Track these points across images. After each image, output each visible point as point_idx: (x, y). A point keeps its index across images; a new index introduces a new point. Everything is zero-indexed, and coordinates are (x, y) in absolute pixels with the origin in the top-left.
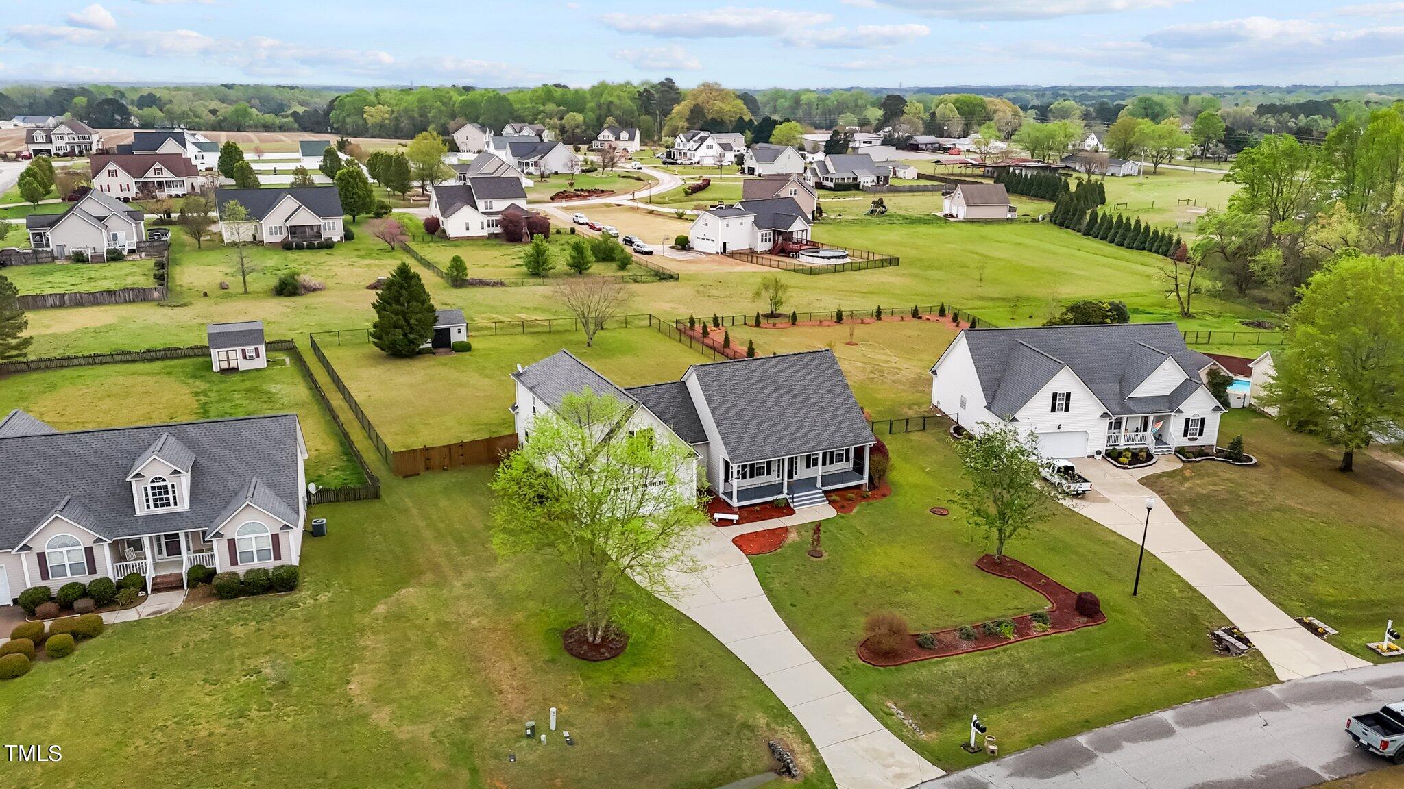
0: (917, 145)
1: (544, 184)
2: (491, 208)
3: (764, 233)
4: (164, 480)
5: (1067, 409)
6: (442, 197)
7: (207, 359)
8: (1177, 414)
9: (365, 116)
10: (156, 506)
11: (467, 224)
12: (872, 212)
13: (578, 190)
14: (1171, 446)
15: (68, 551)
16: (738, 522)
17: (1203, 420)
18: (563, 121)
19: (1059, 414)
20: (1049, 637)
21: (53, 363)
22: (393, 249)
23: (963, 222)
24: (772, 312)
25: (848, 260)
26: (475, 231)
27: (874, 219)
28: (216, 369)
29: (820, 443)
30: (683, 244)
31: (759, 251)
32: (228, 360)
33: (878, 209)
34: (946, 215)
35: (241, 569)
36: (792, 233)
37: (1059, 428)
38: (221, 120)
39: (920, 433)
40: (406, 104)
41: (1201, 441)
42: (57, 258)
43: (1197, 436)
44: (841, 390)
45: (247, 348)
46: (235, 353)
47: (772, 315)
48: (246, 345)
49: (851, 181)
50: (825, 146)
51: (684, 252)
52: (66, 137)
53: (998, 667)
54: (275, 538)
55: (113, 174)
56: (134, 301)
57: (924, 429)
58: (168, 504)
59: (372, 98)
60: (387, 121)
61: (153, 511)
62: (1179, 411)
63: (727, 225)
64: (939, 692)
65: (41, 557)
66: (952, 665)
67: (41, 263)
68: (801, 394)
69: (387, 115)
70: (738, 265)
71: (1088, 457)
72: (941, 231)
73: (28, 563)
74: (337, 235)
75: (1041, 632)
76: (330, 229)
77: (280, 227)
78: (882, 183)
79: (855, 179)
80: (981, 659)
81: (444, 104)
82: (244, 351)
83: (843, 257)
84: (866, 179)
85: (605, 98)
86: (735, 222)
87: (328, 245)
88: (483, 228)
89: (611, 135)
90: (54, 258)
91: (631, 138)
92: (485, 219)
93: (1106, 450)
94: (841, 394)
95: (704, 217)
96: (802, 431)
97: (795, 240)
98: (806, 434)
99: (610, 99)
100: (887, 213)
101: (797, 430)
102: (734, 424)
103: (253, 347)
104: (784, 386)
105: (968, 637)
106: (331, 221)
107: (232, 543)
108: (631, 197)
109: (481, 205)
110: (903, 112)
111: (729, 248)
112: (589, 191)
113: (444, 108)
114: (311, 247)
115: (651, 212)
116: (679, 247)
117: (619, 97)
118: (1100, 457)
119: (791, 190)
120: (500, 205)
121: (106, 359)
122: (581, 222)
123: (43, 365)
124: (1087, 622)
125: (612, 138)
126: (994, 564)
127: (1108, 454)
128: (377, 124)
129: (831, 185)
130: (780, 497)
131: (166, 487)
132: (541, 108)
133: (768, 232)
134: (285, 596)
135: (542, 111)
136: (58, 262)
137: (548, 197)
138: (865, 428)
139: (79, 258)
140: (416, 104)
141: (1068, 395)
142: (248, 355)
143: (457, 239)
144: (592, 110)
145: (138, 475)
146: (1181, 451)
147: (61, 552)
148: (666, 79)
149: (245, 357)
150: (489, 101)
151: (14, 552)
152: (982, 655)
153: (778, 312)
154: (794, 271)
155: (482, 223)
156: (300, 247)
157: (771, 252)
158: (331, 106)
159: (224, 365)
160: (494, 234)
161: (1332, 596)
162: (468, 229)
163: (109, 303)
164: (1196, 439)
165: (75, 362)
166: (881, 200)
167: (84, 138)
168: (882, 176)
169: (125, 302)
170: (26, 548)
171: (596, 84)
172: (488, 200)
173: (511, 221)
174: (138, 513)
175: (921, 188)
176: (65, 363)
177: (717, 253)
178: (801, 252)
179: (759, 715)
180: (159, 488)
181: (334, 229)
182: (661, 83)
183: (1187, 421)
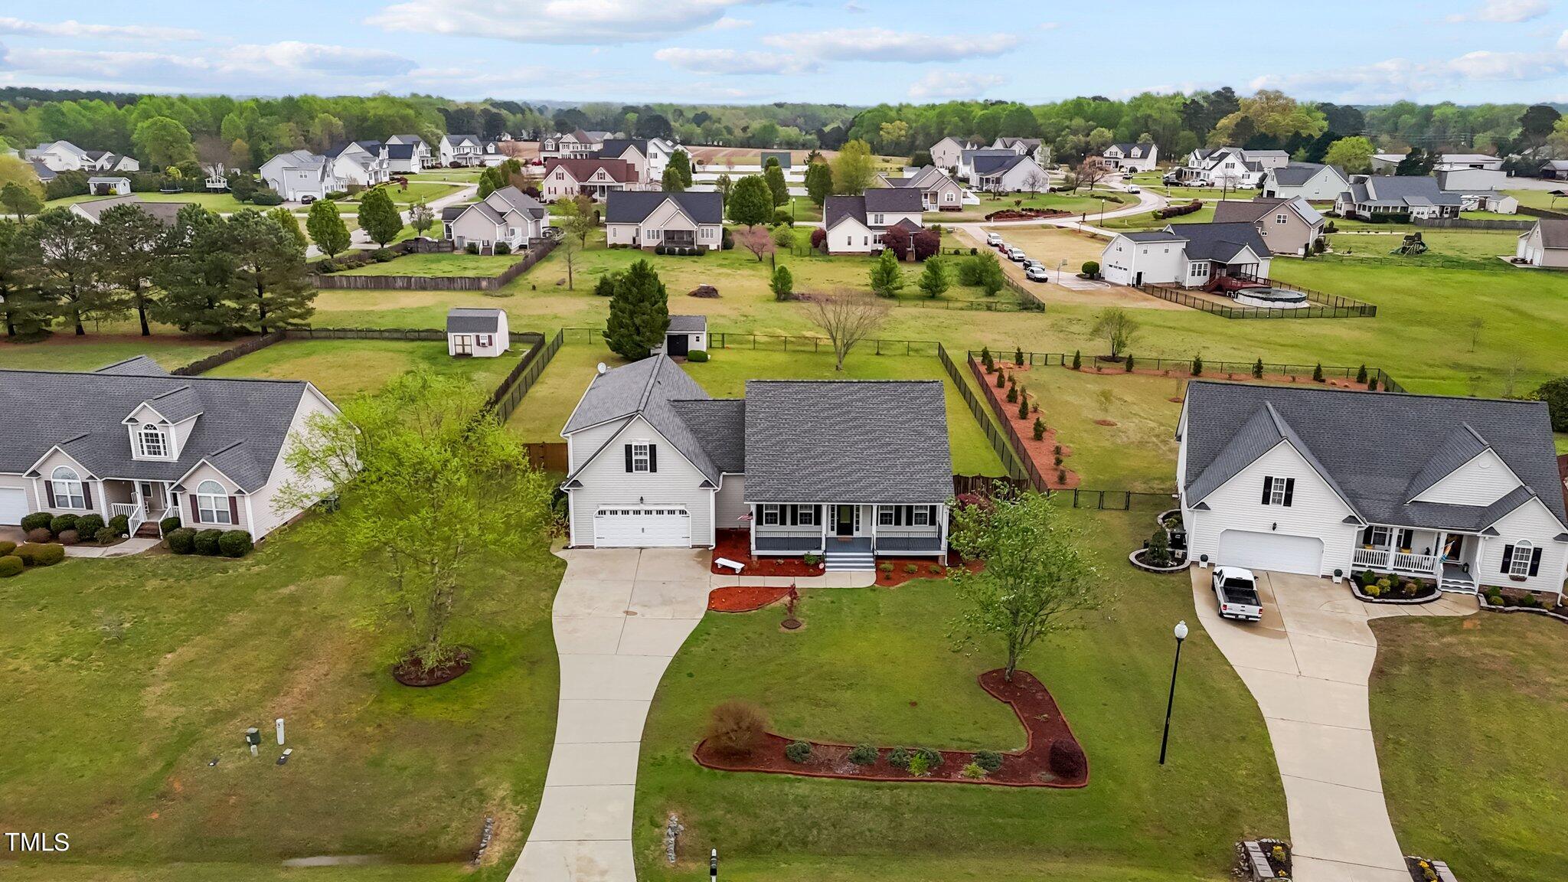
0: (1554, 172)
1: (998, 202)
2: (882, 222)
3: (1197, 264)
4: (155, 429)
5: (1288, 502)
6: (831, 208)
7: (445, 343)
8: (1487, 536)
9: (881, 132)
10: (150, 453)
11: (850, 238)
12: (1404, 249)
13: (1026, 210)
14: (1474, 583)
15: (69, 483)
16: (743, 572)
17: (1538, 553)
18: (1088, 139)
19: (1276, 510)
20: (974, 786)
21: (332, 334)
22: (760, 260)
23: (1535, 270)
24: (1114, 355)
25: (1305, 304)
26: (858, 247)
27: (1403, 259)
28: (452, 353)
29: (874, 494)
30: (1091, 272)
31: (1187, 286)
32: (463, 345)
33: (1414, 248)
34: (1515, 261)
35: (202, 526)
36: (1240, 265)
37: (1274, 529)
38: (749, 137)
39: (1120, 514)
40: (924, 120)
41: (1531, 584)
42: (457, 249)
43: (1526, 575)
44: (933, 433)
45: (481, 335)
46: (470, 338)
47: (1113, 359)
48: (480, 332)
49: (1399, 211)
50: (1398, 168)
51: (1090, 282)
52: (571, 146)
53: (866, 806)
54: (233, 500)
55: (560, 177)
56: (469, 289)
57: (1127, 508)
58: (160, 453)
59: (893, 114)
60: (903, 138)
61: (148, 457)
62: (1492, 531)
63: (1146, 252)
64: (756, 816)
65: (48, 484)
66: (804, 788)
67: (442, 252)
68: (875, 431)
69: (903, 132)
70: (1146, 300)
71: (1323, 577)
72: (1494, 279)
73: (38, 488)
74: (714, 241)
75: (968, 777)
76: (707, 236)
77: (658, 231)
78: (1446, 216)
79: (1405, 209)
80: (849, 790)
81: (962, 120)
82: (478, 337)
83: (1295, 300)
84: (1421, 210)
85: (1145, 111)
86: (1156, 249)
87: (702, 252)
88: (866, 244)
89: (1119, 152)
90: (454, 248)
91: (1144, 156)
92: (871, 235)
93: (1353, 571)
94: (931, 438)
95: (1119, 241)
96: (855, 476)
97: (1242, 276)
98: (860, 480)
99: (1149, 112)
100: (1427, 253)
101: (850, 474)
102: (768, 455)
103: (487, 335)
104: (855, 419)
105: (858, 759)
106: (709, 228)
107: (193, 498)
108: (1081, 218)
109: (871, 219)
110: (1552, 129)
111: (1144, 280)
112: (1038, 211)
113: (961, 124)
114: (682, 253)
115: (1093, 236)
116: (1088, 275)
117: (1161, 109)
118: (1339, 579)
119: (1279, 217)
120: (891, 219)
121: (376, 335)
122: (993, 243)
123: (323, 334)
124: (1053, 781)
125: (1121, 155)
126: (1002, 681)
127: (1356, 577)
128: (892, 141)
129: (1367, 214)
130: (814, 553)
131: (157, 435)
132: (1067, 123)
133: (1203, 264)
134: (229, 560)
135: (1067, 127)
136: (455, 253)
137: (983, 216)
138: (946, 484)
139: (472, 250)
140: (935, 119)
141: (1290, 483)
142: (481, 341)
143: (837, 254)
144: (1127, 125)
145: (131, 420)
146: (1489, 593)
147: (64, 483)
148: (1224, 89)
149: (478, 344)
150: (1010, 115)
151: (24, 476)
152: (856, 786)
153: (1120, 355)
154: (1212, 312)
155: (866, 238)
156: (671, 253)
157: (1204, 289)
158: (852, 124)
159: (460, 350)
160: (877, 250)
161: (1520, 841)
162: (849, 244)
163: (448, 289)
164: (1523, 579)
165: (349, 335)
166: (1419, 235)
167: (586, 148)
168: (1449, 206)
169: (462, 289)
170: (34, 473)
171: (1138, 95)
172: (879, 214)
173: (894, 237)
174: (135, 458)
175: (1506, 224)
176: (341, 334)
177: (1129, 285)
178: (1240, 291)
179: (506, 785)
180: (151, 435)
181: (711, 237)
182: (1218, 94)
183: (1509, 550)
